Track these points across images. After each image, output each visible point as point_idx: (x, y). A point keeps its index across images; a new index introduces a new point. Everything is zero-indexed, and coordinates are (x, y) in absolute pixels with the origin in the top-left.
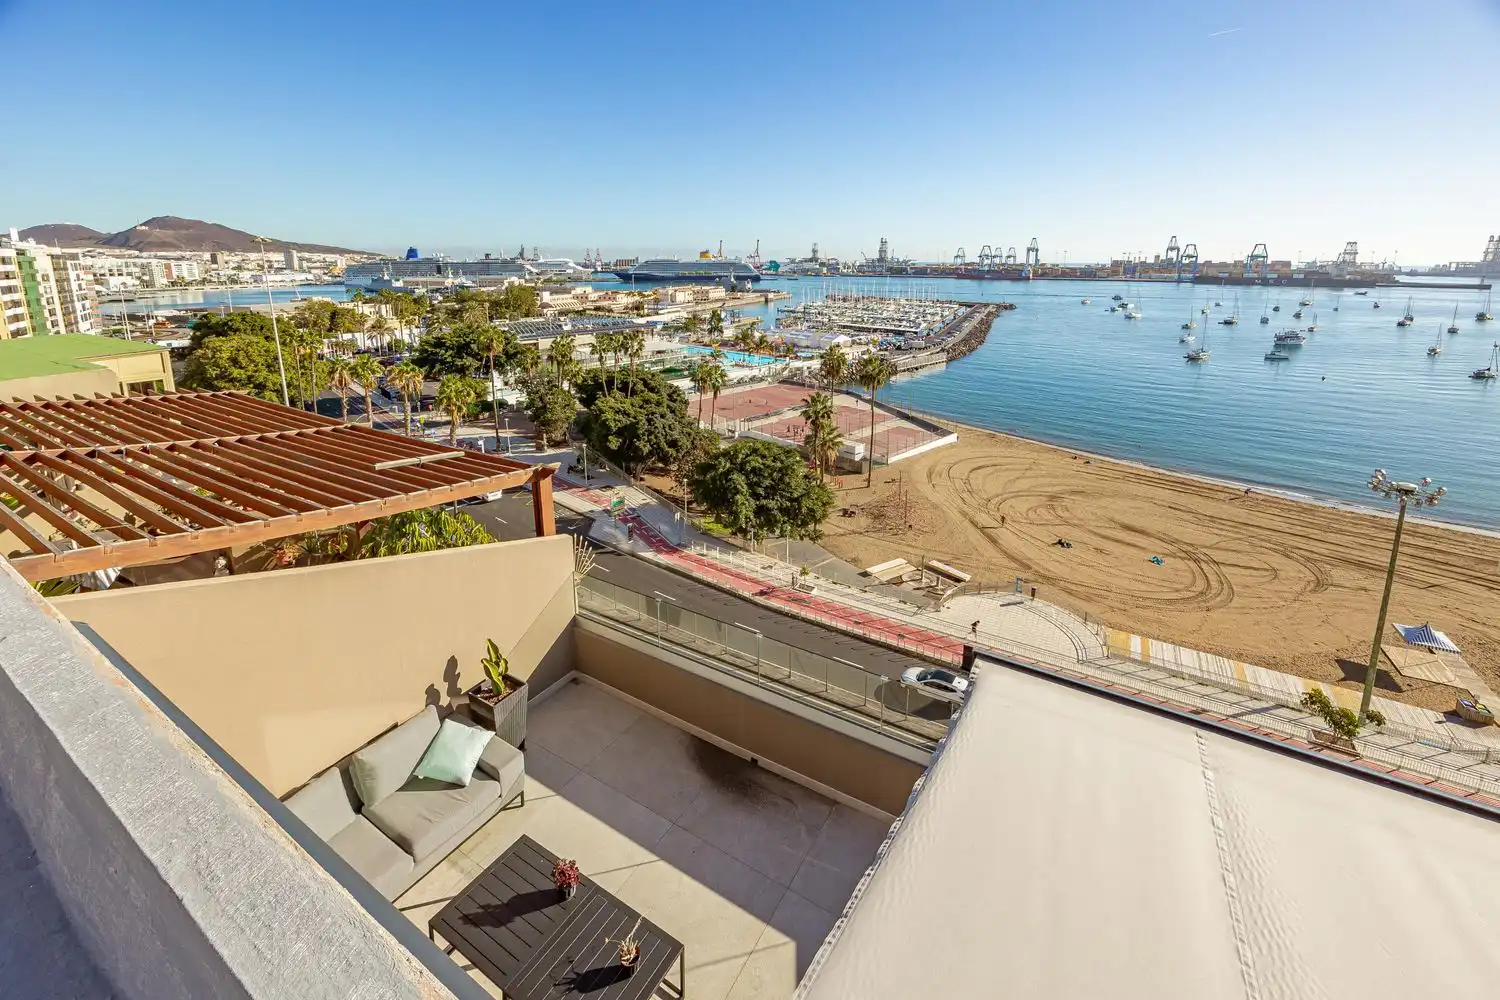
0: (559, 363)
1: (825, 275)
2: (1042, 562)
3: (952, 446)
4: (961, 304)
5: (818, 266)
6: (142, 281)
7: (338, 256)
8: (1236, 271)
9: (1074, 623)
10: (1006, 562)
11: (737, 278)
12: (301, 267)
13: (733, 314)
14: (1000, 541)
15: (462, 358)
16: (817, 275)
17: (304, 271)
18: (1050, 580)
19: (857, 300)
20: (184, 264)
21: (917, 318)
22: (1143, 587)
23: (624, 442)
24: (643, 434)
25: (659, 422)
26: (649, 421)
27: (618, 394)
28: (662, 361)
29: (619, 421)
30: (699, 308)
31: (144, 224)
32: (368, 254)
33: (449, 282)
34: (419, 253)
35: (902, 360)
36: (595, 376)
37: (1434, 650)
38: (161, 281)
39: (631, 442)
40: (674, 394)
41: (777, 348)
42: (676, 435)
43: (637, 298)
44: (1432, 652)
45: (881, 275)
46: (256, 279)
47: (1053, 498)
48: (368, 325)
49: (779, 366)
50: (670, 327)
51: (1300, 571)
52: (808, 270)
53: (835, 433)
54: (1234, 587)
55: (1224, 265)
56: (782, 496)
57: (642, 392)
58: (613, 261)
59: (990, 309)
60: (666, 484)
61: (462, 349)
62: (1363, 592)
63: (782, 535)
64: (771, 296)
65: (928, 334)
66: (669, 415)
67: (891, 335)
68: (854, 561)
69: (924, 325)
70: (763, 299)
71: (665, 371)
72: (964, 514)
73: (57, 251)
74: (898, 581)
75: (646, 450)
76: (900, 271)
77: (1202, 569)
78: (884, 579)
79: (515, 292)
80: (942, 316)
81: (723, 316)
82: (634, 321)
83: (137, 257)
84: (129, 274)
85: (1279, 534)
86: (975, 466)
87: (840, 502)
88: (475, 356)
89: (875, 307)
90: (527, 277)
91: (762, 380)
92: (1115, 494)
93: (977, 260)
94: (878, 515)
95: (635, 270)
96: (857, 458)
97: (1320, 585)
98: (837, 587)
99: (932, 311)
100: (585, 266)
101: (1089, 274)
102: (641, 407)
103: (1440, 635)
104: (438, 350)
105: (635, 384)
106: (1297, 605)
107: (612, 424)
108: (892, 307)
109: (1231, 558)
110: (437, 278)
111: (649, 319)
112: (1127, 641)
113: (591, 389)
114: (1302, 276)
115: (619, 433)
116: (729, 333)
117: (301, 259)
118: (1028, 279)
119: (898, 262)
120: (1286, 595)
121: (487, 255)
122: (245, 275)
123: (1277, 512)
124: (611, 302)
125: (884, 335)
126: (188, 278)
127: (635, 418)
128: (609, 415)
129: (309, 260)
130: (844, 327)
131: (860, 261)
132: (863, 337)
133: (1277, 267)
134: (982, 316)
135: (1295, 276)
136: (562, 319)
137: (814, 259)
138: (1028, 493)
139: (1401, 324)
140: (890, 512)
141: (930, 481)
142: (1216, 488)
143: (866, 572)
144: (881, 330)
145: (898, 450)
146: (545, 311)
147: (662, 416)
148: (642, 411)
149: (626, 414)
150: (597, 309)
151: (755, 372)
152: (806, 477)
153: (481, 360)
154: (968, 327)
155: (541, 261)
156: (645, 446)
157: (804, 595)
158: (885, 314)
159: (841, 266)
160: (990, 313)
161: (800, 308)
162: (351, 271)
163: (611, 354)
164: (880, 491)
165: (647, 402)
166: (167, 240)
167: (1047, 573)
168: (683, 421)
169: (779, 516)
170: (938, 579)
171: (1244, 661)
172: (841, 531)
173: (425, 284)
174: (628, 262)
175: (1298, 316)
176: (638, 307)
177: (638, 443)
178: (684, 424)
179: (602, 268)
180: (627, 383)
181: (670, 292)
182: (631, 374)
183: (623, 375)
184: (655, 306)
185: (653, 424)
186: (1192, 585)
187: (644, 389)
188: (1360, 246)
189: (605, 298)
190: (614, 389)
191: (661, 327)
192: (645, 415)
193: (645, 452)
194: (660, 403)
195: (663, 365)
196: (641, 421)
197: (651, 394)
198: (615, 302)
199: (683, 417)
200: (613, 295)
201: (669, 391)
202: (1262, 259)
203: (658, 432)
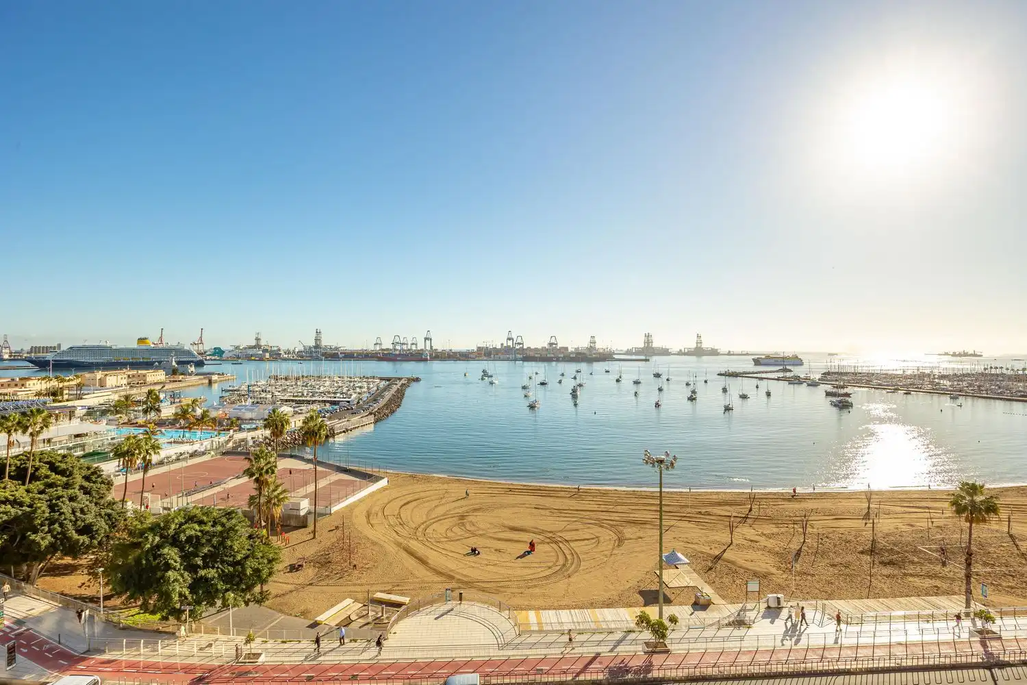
1: (268, 360)
2: (460, 571)
3: (384, 489)
4: (382, 379)
5: (261, 352)
8: (544, 353)
9: (492, 615)
10: (437, 578)
11: (179, 363)
13: (173, 396)
14: (429, 561)
16: (261, 359)
18: (469, 584)
19: (297, 379)
21: (349, 390)
22: (529, 571)
23: (12, 539)
24: (42, 525)
25: (66, 508)
26: (52, 508)
27: (11, 483)
28: (83, 446)
29: (5, 513)
30: (134, 391)
35: (338, 424)
39: (24, 537)
40: (93, 475)
41: (221, 424)
42: (90, 518)
43: (55, 383)
44: (677, 568)
45: (317, 359)
47: (462, 517)
49: (223, 438)
50: (96, 411)
51: (609, 535)
52: (252, 356)
53: (280, 490)
54: (580, 556)
55: (536, 349)
56: (222, 562)
57: (47, 477)
58: (27, 348)
59: (403, 381)
60: (73, 583)
62: (640, 539)
63: (225, 605)
64: (215, 378)
65: (358, 403)
66: (81, 496)
67: (328, 404)
68: (304, 614)
69: (354, 396)
70: (207, 381)
71: (84, 456)
72: (399, 545)
74: (348, 622)
75: (46, 542)
76: (333, 355)
77: (560, 548)
78: (333, 624)
80: (368, 388)
81: (162, 396)
85: (594, 513)
86: (402, 503)
87: (287, 558)
89: (313, 384)
91: (203, 454)
92: (502, 506)
93: (391, 347)
94: (323, 562)
95: (55, 356)
96: (302, 513)
97: (621, 541)
98: (286, 646)
99: (360, 384)
101: (465, 356)
102: (41, 492)
103: (680, 555)
105: (37, 469)
106: (612, 558)
108: (328, 383)
109: (575, 535)
111: (69, 403)
112: (527, 618)
114: (574, 356)
116: (168, 411)
118: (426, 360)
119: (331, 348)
120: (606, 553)
125: (322, 405)
127: (30, 506)
130: (286, 401)
131: (300, 348)
132: (304, 408)
133: (562, 350)
134: (398, 386)
135: (571, 356)
137: (258, 346)
138: (445, 516)
139: (618, 381)
140: (335, 557)
141: (369, 522)
142: (558, 489)
143: (316, 621)
144: (319, 401)
145: (339, 500)
147: (72, 499)
148: (42, 496)
151: (196, 447)
152: (250, 537)
154: (388, 395)
156: (43, 539)
157: (249, 666)
158: (322, 389)
159: (282, 352)
160: (403, 385)
161: (244, 388)
163: (3, 436)
164: (327, 539)
165: (51, 485)
167: (465, 579)
168: (102, 502)
169: (221, 586)
170: (383, 608)
171: (595, 608)
172: (290, 587)
174: (47, 349)
175: (575, 378)
176: (55, 394)
177: (33, 537)
178: (103, 505)
179: (10, 356)
180: (26, 469)
181: (98, 377)
182: (32, 458)
183: (19, 460)
184: (79, 392)
185: (58, 511)
186: (557, 561)
187: (49, 473)
188: (596, 339)
189: (9, 385)
190: (4, 478)
191: (84, 411)
192: (47, 501)
193: (43, 547)
194: (71, 485)
195: (84, 450)
196: (39, 508)
197: (59, 477)
198: (23, 389)
199: (102, 497)
200: (23, 382)
201: (85, 473)
202: (554, 346)
203: (65, 519)
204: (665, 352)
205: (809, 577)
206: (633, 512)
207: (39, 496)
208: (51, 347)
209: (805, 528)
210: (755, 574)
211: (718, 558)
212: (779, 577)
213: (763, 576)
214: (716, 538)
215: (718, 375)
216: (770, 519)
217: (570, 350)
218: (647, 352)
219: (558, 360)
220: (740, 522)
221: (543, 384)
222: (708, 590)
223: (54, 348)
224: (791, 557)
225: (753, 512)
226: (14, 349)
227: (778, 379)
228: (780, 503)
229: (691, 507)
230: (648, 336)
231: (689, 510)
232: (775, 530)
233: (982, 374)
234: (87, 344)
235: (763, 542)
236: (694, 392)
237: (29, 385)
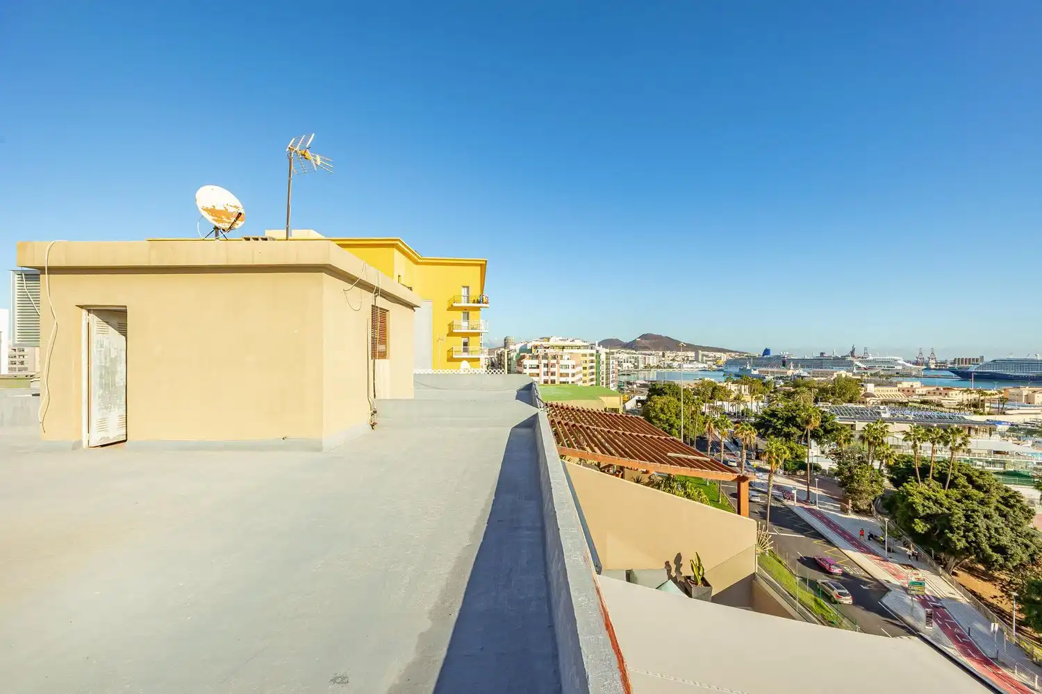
0: (870, 443)
6: (635, 366)
7: (722, 354)
12: (702, 360)
15: (788, 427)
17: (703, 363)
20: (651, 357)
23: (934, 529)
24: (958, 528)
25: (982, 523)
26: (968, 517)
27: (934, 484)
28: (1003, 463)
29: (929, 508)
31: (639, 338)
32: (740, 353)
33: (790, 373)
34: (771, 351)
36: (908, 461)
38: (642, 366)
39: (942, 533)
40: (1009, 500)
42: (1005, 541)
43: (975, 396)
46: (680, 366)
48: (732, 397)
50: (1021, 429)
57: (964, 487)
60: (988, 590)
61: (790, 420)
66: (996, 516)
71: (1004, 474)
73: (608, 351)
75: (961, 544)
79: (842, 383)
82: (966, 417)
83: (635, 354)
84: (631, 362)
88: (798, 427)
90: (855, 371)
95: (978, 368)
100: (916, 363)
102: (958, 501)
104: (772, 419)
105: (956, 478)
107: (920, 509)
110: (783, 369)
111: (991, 418)
113: (903, 472)
115: (927, 518)
117: (703, 355)
121: (822, 354)
122: (675, 364)
124: (941, 397)
126: (652, 365)
127: (949, 509)
128: (918, 500)
129: (707, 356)
136: (882, 407)
146: (868, 399)
147: (986, 516)
148: (959, 504)
149: (936, 502)
150: (924, 402)
153: (803, 430)
155: (871, 358)
156: (959, 540)
162: (728, 363)
163: (928, 444)
165: (967, 497)
166: (646, 345)
168: (1020, 529)
173: (773, 373)
174: (969, 361)
176: (976, 406)
177: (950, 535)
178: (1020, 533)
179: (936, 366)
180: (946, 475)
181: (1025, 393)
182: (951, 467)
183: (942, 466)
184: (1001, 406)
185: (973, 522)
187: (967, 484)
189: (934, 393)
190: (929, 477)
191: (1006, 427)
192: (963, 510)
193: (958, 548)
194: (986, 503)
195: (1004, 467)
196: (957, 514)
197: (975, 491)
198: (946, 398)
199: (1019, 525)
200: (946, 391)
201: (1003, 494)
203: (980, 532)
207: (957, 504)
208: (973, 359)
223: (977, 360)
226: (939, 360)
234: (1011, 357)
237: (952, 395)
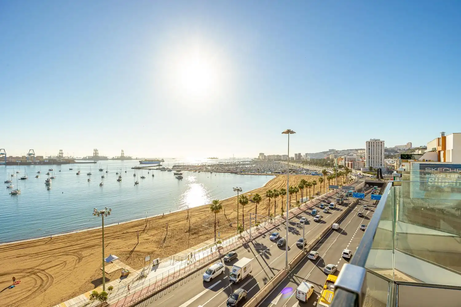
8: (25, 159)
37: (112, 262)
44: (112, 263)
51: (73, 258)
54: (53, 276)
55: (17, 158)
62: (92, 255)
77: (38, 276)
85: (62, 249)
97: (80, 259)
103: (114, 256)
106: (75, 270)
109: (49, 265)
114: (48, 161)
120: (70, 269)
123: (60, 241)
133: (39, 158)
135: (45, 161)
139: (77, 174)
142: (35, 241)
171: (64, 301)
175: (48, 174)
186: (35, 285)
188: (63, 152)
202: (33, 155)
204: (105, 159)
205: (169, 248)
206: (88, 242)
209: (167, 228)
210: (149, 253)
211: (132, 251)
212: (158, 251)
213: (151, 253)
214: (130, 243)
215: (132, 168)
216: (153, 228)
217: (44, 158)
218: (95, 159)
219: (35, 164)
220: (142, 233)
221: (23, 179)
222: (128, 268)
224: (162, 242)
225: (147, 227)
227: (157, 169)
228: (158, 220)
229: (119, 231)
230: (96, 150)
231: (118, 233)
232: (156, 232)
233: (218, 165)
235: (151, 238)
236: (120, 177)
